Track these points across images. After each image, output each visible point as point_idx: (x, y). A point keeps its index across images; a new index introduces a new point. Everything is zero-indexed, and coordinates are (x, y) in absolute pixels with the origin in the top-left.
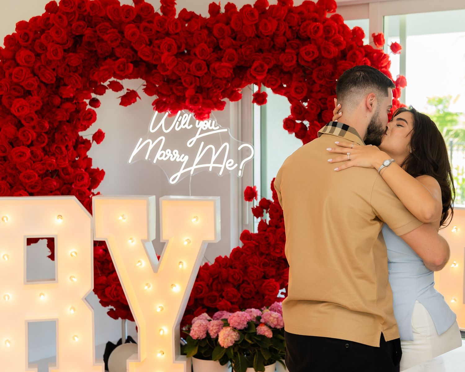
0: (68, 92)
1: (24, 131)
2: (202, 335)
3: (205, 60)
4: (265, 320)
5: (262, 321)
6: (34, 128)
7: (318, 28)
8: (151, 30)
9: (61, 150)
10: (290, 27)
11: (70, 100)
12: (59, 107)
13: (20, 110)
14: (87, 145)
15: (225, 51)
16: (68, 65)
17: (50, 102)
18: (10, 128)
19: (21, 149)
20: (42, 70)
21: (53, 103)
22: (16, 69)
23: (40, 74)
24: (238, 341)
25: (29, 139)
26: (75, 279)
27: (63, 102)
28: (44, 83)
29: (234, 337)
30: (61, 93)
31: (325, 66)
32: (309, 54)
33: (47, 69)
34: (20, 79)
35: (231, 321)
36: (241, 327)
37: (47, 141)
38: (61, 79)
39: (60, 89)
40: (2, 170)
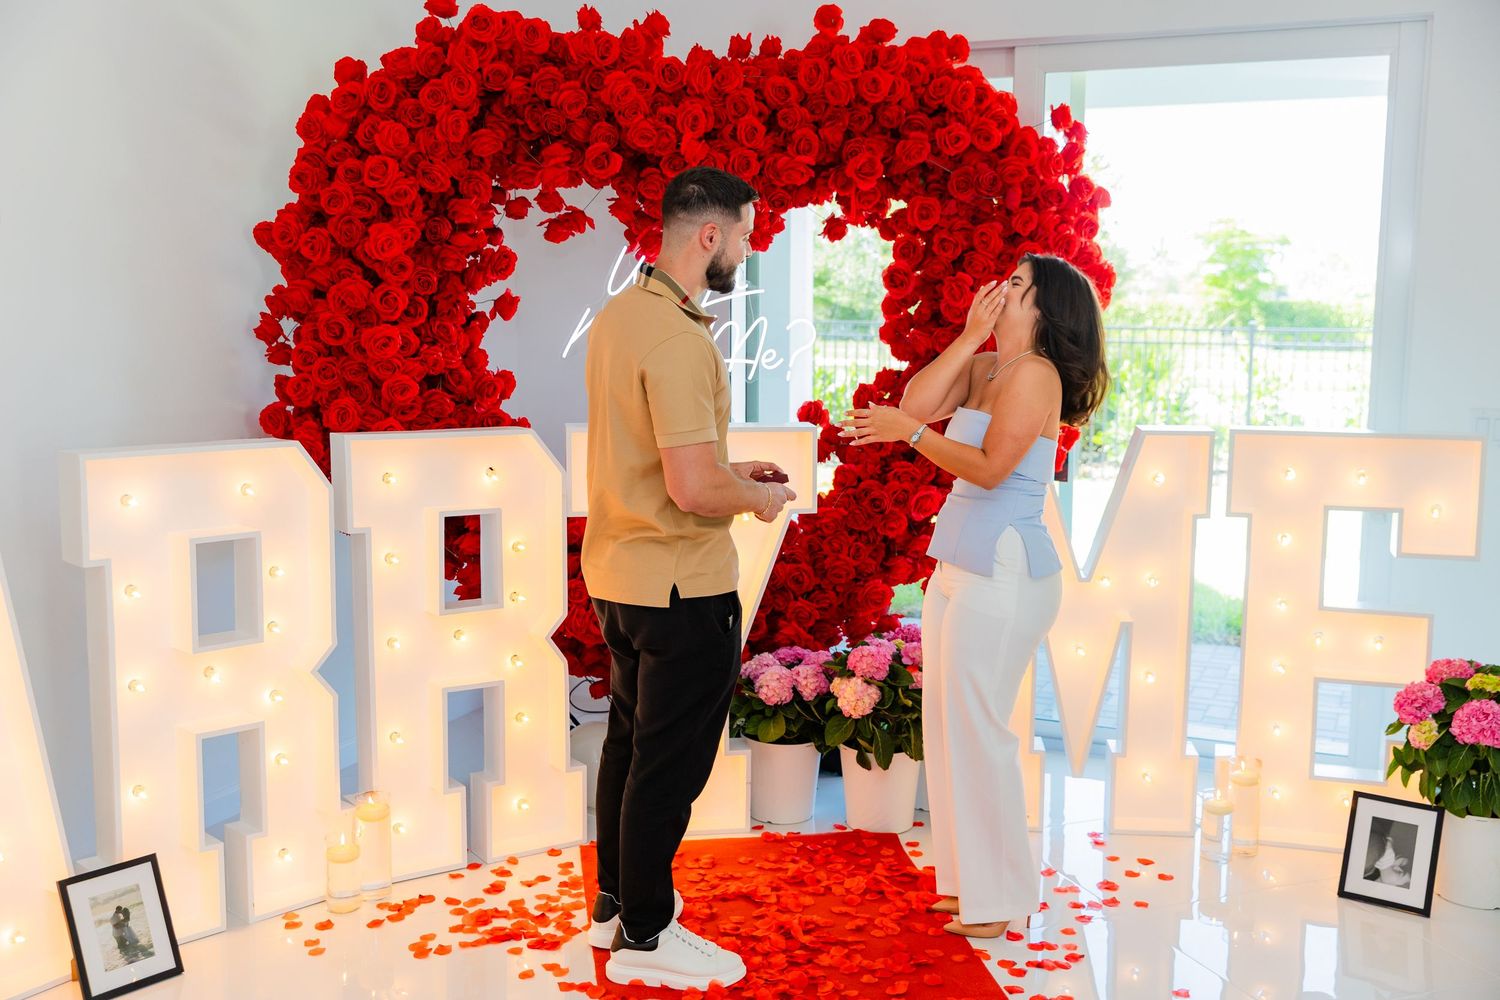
1: (387, 294)
2: (786, 696)
3: (755, 151)
4: (913, 659)
5: (905, 661)
6: (405, 285)
8: (648, 87)
9: (448, 332)
10: (913, 89)
11: (464, 228)
12: (448, 243)
13: (386, 248)
14: (482, 321)
15: (791, 133)
16: (469, 154)
17: (428, 231)
18: (356, 287)
19: (387, 329)
20: (423, 164)
21: (436, 233)
22: (372, 161)
23: (419, 172)
24: (881, 703)
25: (397, 309)
26: (521, 598)
27: (454, 232)
28: (422, 191)
29: (875, 696)
30: (454, 213)
31: (975, 167)
32: (956, 142)
33: (431, 161)
34: (382, 183)
35: (858, 664)
36: (883, 675)
37: (426, 314)
38: (455, 183)
39: (451, 204)
40: (333, 376)
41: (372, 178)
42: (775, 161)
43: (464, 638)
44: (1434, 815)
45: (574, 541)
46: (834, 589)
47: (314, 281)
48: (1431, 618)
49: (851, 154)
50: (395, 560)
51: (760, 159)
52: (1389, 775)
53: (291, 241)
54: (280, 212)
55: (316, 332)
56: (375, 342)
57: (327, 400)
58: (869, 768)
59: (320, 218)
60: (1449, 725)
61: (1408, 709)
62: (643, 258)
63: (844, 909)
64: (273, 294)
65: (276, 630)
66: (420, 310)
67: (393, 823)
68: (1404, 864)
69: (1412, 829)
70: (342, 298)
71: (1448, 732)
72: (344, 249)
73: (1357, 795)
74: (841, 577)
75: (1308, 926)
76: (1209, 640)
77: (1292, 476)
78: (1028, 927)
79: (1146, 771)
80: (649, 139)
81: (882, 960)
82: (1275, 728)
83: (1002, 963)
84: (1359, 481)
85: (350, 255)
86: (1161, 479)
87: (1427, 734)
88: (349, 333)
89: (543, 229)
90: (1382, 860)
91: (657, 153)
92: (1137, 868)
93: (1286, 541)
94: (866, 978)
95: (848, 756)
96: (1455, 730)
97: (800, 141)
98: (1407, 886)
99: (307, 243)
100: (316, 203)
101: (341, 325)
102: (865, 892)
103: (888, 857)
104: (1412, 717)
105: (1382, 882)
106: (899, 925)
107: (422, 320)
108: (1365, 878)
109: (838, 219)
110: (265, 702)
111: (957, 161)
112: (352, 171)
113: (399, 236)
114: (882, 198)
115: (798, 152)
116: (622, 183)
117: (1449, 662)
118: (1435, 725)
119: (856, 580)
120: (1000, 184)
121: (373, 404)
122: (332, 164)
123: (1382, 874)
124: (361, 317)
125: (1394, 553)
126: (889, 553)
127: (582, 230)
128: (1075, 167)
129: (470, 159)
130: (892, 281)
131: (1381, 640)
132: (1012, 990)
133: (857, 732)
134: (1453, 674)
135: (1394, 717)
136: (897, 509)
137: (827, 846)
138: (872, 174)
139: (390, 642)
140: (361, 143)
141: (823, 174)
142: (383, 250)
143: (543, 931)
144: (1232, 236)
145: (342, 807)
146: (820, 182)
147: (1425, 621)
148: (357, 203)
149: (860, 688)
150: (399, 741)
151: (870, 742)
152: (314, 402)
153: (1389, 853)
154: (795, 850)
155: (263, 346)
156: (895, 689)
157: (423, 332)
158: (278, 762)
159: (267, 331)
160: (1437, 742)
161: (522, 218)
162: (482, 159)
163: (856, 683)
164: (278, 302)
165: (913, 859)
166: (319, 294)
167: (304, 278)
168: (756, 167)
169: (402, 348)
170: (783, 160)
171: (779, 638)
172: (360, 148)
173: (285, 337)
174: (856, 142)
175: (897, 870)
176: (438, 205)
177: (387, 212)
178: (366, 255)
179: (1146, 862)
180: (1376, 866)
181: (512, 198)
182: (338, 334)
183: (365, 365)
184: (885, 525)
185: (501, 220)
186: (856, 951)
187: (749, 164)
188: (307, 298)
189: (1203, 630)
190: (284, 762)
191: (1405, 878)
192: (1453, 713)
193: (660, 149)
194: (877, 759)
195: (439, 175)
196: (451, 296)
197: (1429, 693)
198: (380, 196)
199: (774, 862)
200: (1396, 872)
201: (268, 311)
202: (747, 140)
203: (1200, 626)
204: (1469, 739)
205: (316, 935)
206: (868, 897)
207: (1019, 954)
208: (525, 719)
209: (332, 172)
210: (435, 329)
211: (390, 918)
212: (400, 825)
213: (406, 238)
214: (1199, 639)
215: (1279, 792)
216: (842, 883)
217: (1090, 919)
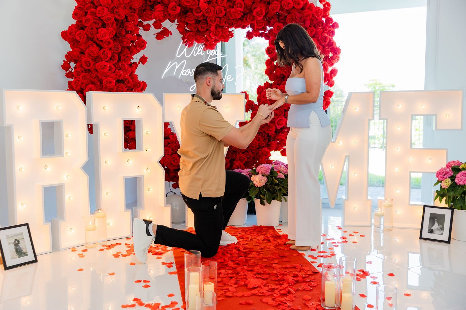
0: (132, 26)
1: (104, 52)
3: (224, 7)
4: (278, 169)
5: (275, 170)
6: (110, 49)
9: (124, 66)
11: (129, 32)
12: (124, 36)
13: (104, 36)
14: (135, 65)
15: (235, 2)
16: (131, 8)
17: (117, 33)
18: (95, 48)
19: (104, 63)
20: (115, 10)
21: (120, 33)
22: (99, 8)
23: (115, 12)
24: (268, 182)
25: (107, 57)
26: (149, 149)
27: (126, 34)
28: (116, 19)
29: (265, 180)
30: (126, 27)
31: (295, 14)
32: (289, 5)
33: (118, 9)
34: (102, 15)
35: (260, 170)
36: (268, 173)
37: (117, 59)
38: (126, 17)
39: (125, 24)
40: (87, 79)
41: (99, 13)
42: (230, 11)
43: (130, 162)
44: (450, 211)
45: (166, 135)
46: (252, 152)
47: (81, 49)
48: (447, 150)
49: (254, 8)
50: (107, 134)
51: (225, 10)
52: (435, 199)
53: (73, 35)
54: (69, 27)
55: (81, 65)
56: (101, 66)
57: (85, 87)
58: (264, 205)
59: (83, 28)
60: (455, 179)
61: (441, 175)
62: (188, 45)
63: (257, 244)
64: (67, 54)
65: (69, 154)
66: (115, 58)
67: (107, 222)
68: (441, 227)
69: (444, 216)
70: (90, 53)
71: (454, 182)
72: (90, 38)
73: (425, 206)
74: (254, 147)
75: (410, 254)
76: (373, 185)
77: (400, 106)
78: (318, 248)
79: (355, 207)
80: (189, 2)
81: (270, 255)
82: (397, 190)
83: (309, 256)
84: (422, 107)
85: (92, 40)
86: (358, 109)
87: (447, 183)
88: (92, 64)
89: (155, 36)
90: (434, 226)
91: (192, 7)
92: (353, 234)
93: (399, 128)
94: (264, 260)
95: (257, 202)
96: (456, 181)
97: (238, 4)
98: (442, 234)
99: (78, 35)
100: (81, 23)
101: (89, 62)
102: (264, 240)
103: (271, 232)
104: (442, 178)
105: (434, 233)
106: (275, 248)
107: (116, 61)
108: (428, 233)
109: (250, 32)
110: (65, 178)
111: (289, 12)
112: (93, 13)
113: (108, 32)
114: (265, 25)
115: (237, 7)
116: (181, 18)
117: (454, 162)
118: (449, 180)
119: (258, 148)
120: (303, 19)
121: (100, 88)
122: (86, 11)
123: (434, 231)
124: (96, 59)
125: (434, 129)
126: (269, 141)
127: (168, 36)
128: (327, 15)
129: (131, 10)
130: (269, 51)
131: (431, 159)
132: (313, 263)
133: (260, 192)
134: (455, 165)
135: (436, 179)
136: (271, 124)
137: (251, 229)
138: (262, 14)
139: (106, 162)
140: (95, 3)
141: (246, 16)
142: (103, 37)
143: (157, 251)
144: (376, 85)
145: (91, 214)
146: (244, 19)
147: (445, 151)
148: (94, 23)
149: (261, 177)
150: (109, 194)
151: (264, 195)
152: (81, 88)
153: (436, 224)
154: (240, 231)
155: (64, 72)
156: (272, 177)
157: (116, 66)
158: (69, 199)
159: (65, 67)
160: (451, 185)
161: (148, 31)
162: (135, 10)
163: (260, 175)
164: (69, 57)
165: (279, 233)
166: (82, 53)
167: (77, 47)
168: (224, 12)
169: (109, 70)
170: (232, 10)
171: (234, 166)
172: (95, 6)
173: (71, 69)
174: (256, 4)
175: (274, 235)
176: (121, 23)
177: (104, 26)
178: (97, 39)
179: (356, 233)
180: (432, 229)
181: (145, 24)
182: (88, 65)
183: (97, 75)
184: (268, 129)
185: (141, 32)
186: (261, 254)
187: (221, 11)
188: (78, 54)
189: (371, 182)
190: (71, 199)
191: (441, 232)
192: (456, 176)
193: (192, 6)
194: (267, 201)
195: (121, 13)
196: (125, 55)
197: (448, 170)
198: (101, 20)
199: (234, 234)
200: (438, 230)
201: (66, 60)
202: (221, 4)
203: (371, 181)
204: (461, 183)
205: (82, 253)
206: (264, 241)
207: (315, 254)
208: (151, 189)
209: (86, 13)
210: (120, 65)
211: (106, 249)
212: (109, 223)
213: (110, 33)
214: (370, 185)
215: (399, 212)
216: (256, 238)
217: (338, 246)
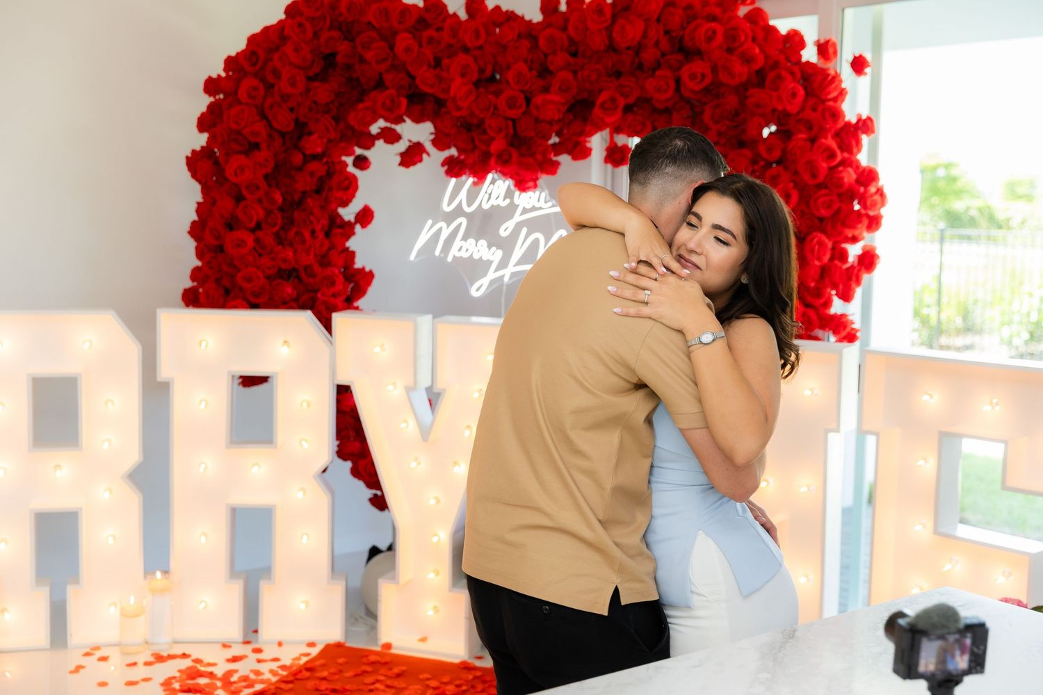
0: (314, 144)
1: (246, 207)
3: (522, 92)
6: (260, 201)
7: (714, 32)
8: (439, 43)
9: (303, 237)
11: (316, 157)
12: (300, 169)
14: (347, 229)
17: (281, 161)
19: (242, 233)
21: (288, 162)
22: (235, 109)
27: (305, 161)
41: (235, 122)
101: (218, 230)
127: (423, 158)
148: (233, 140)
182: (217, 237)
